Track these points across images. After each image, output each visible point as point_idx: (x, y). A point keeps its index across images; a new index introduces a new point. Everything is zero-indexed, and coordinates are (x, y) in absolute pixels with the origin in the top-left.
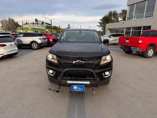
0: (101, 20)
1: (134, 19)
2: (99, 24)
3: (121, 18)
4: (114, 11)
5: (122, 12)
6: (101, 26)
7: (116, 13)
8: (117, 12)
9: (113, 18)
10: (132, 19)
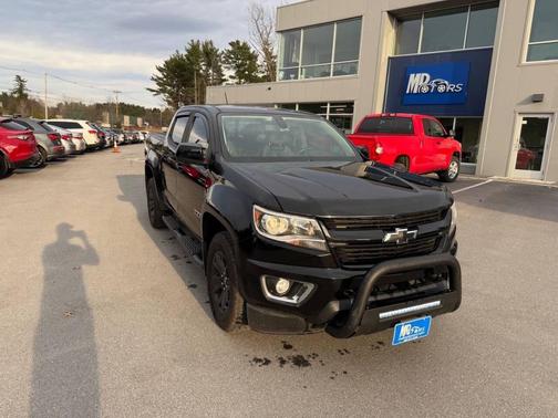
0: (160, 70)
1: (301, 77)
2: (155, 83)
3: (229, 68)
4: (207, 44)
5: (230, 48)
6: (163, 91)
7: (212, 50)
8: (216, 46)
9: (204, 68)
10: (296, 77)
